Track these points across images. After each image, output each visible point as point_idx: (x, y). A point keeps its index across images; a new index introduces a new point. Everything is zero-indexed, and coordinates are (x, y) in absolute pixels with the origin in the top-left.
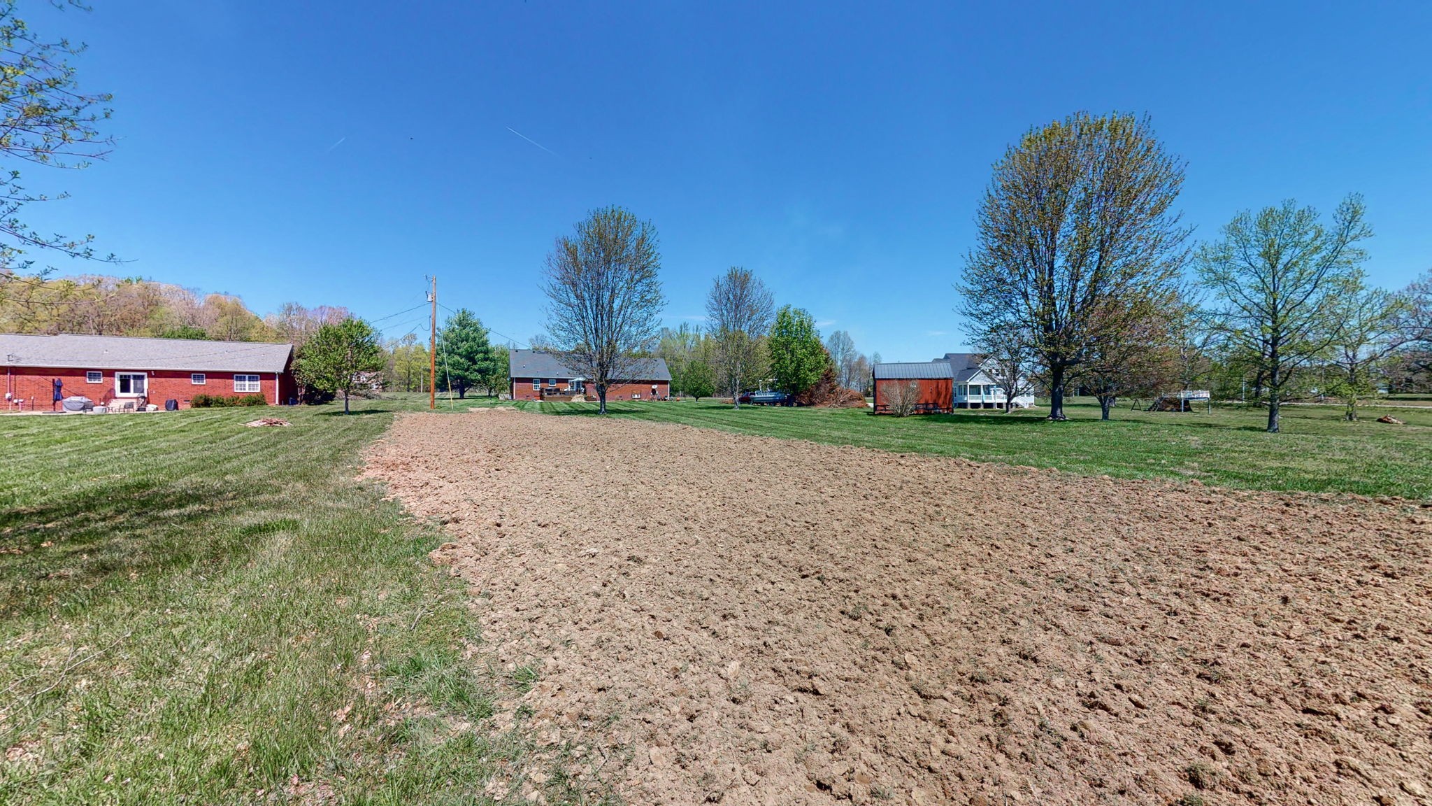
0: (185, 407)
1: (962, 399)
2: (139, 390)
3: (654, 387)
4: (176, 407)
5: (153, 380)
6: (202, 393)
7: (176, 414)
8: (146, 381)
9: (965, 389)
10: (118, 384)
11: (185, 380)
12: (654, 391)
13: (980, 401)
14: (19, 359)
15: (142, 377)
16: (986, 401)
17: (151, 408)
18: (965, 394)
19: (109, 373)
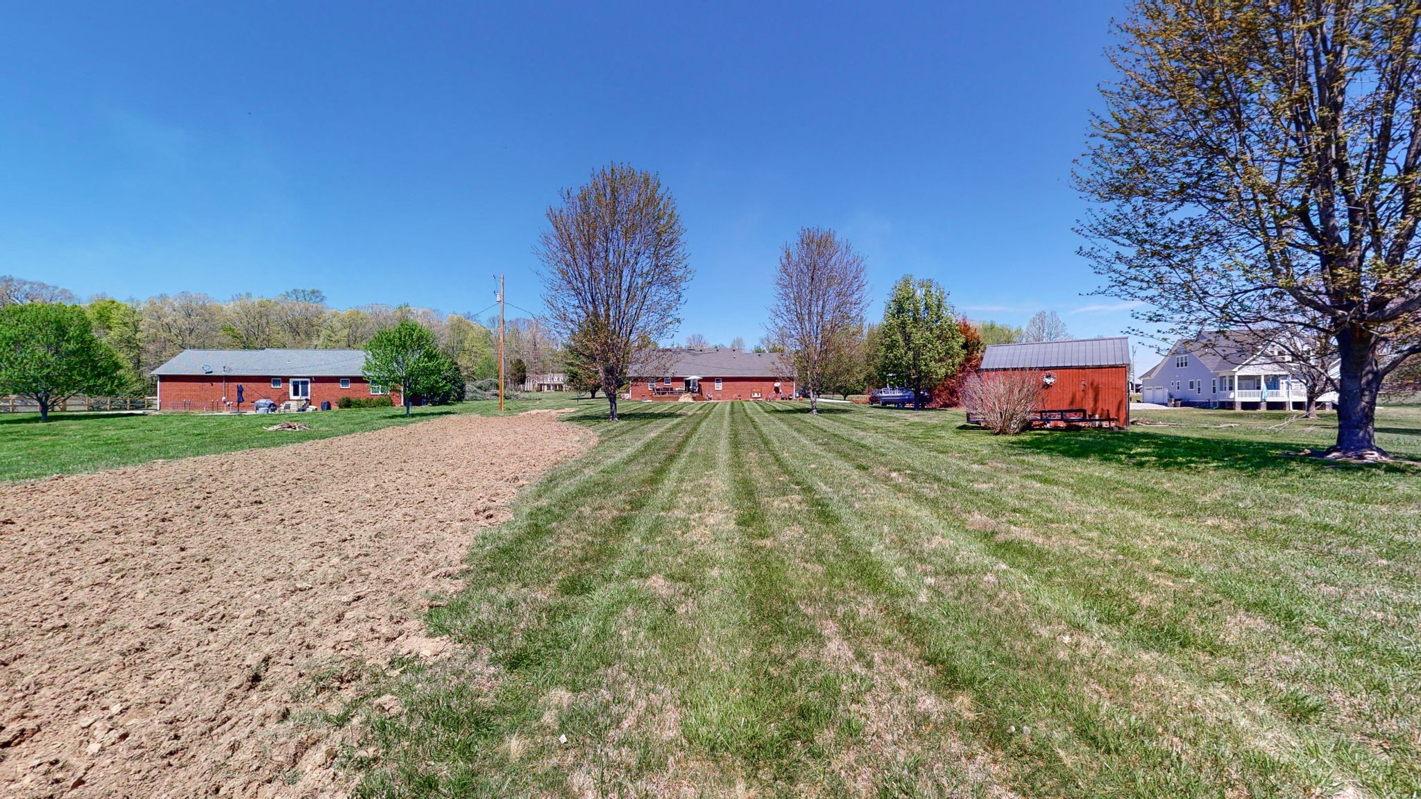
0: (335, 408)
1: (1224, 396)
2: (305, 394)
3: (778, 384)
4: (329, 408)
5: (314, 385)
6: (347, 395)
7: (328, 413)
8: (309, 386)
9: (1232, 382)
10: (291, 388)
11: (336, 385)
12: (777, 390)
13: (1257, 399)
14: (230, 370)
15: (306, 383)
16: (1270, 399)
17: (311, 408)
18: (1231, 389)
19: (286, 379)
